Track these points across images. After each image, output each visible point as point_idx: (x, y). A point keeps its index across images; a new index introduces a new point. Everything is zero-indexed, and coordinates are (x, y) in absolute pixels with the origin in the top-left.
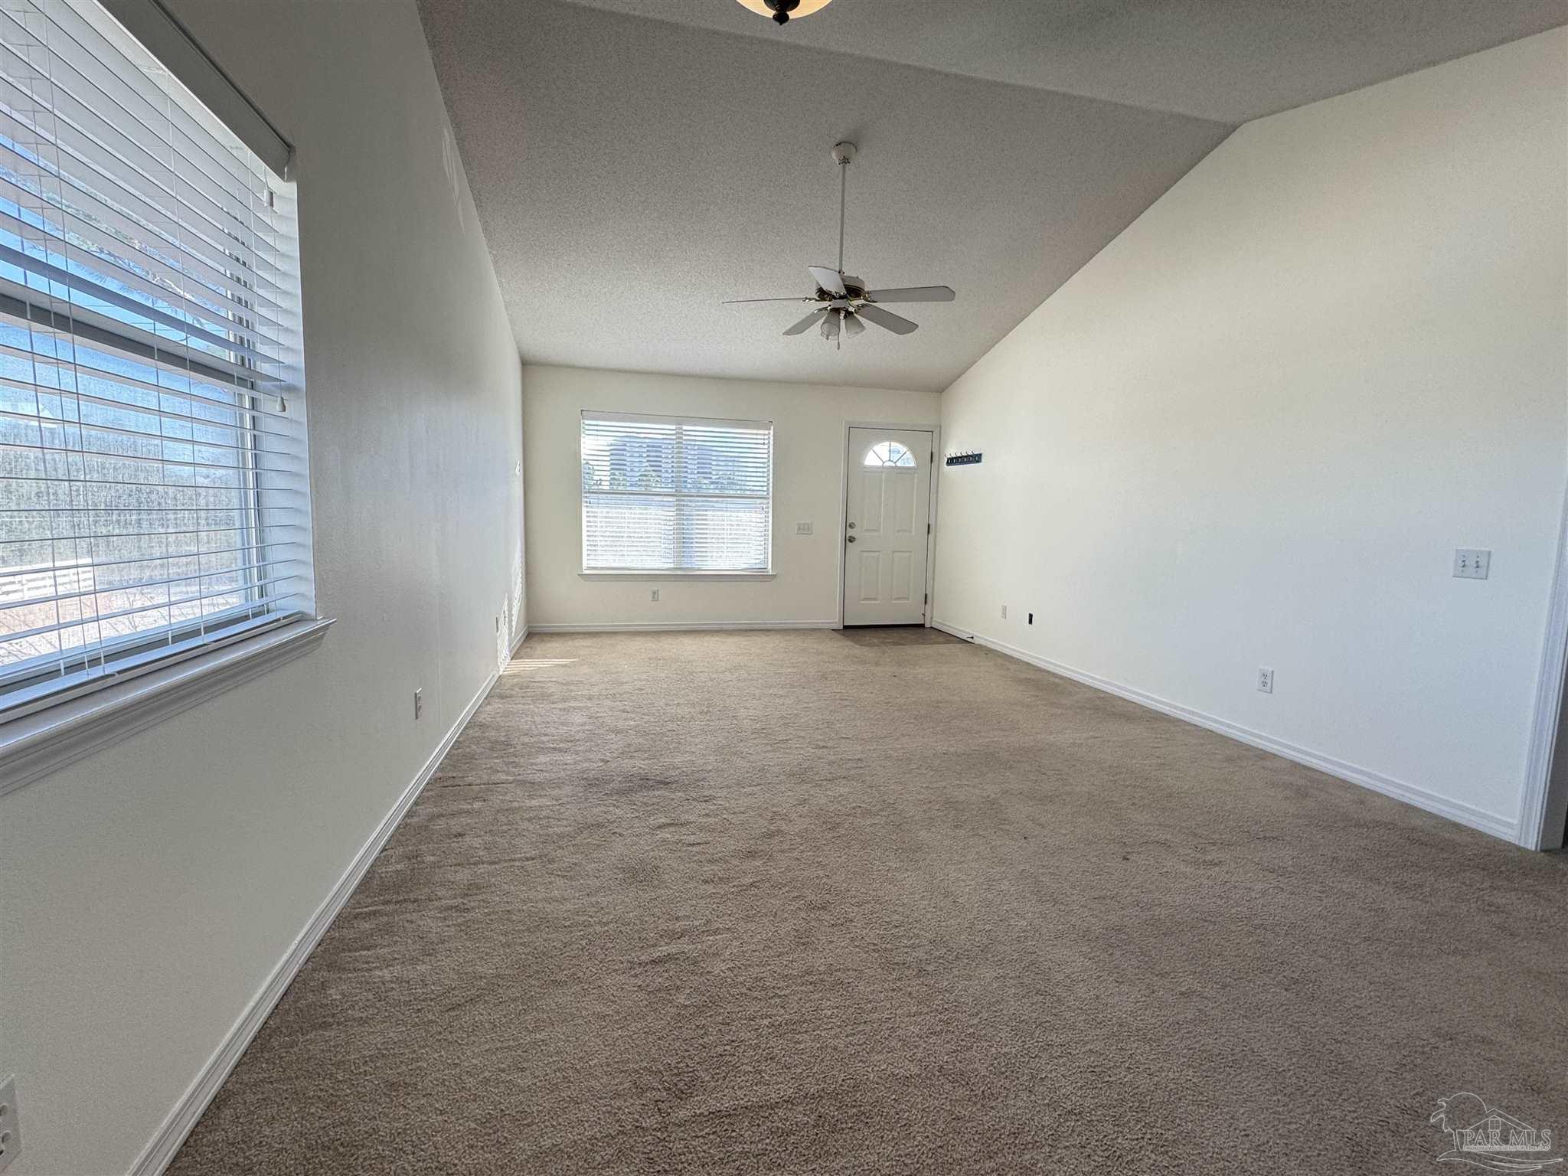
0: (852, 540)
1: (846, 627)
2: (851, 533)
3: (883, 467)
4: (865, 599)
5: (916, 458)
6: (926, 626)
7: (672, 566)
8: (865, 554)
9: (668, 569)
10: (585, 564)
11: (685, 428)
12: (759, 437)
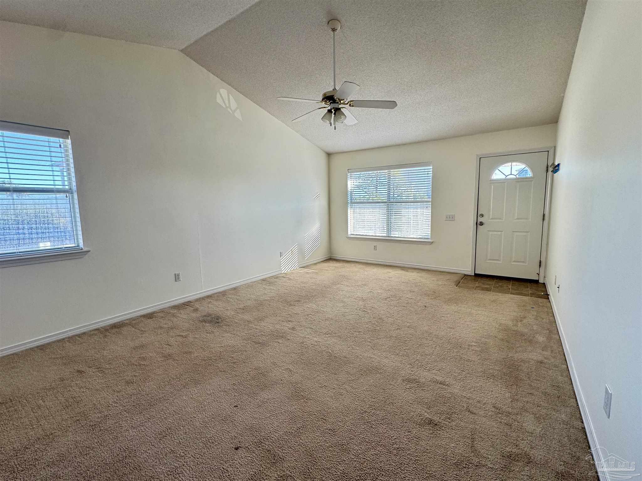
0: (481, 224)
1: (477, 276)
2: (480, 220)
3: (505, 179)
4: (490, 260)
5: (533, 171)
6: (540, 282)
7: (385, 235)
8: (491, 233)
9: (382, 236)
10: (349, 233)
11: (391, 171)
12: (426, 170)
